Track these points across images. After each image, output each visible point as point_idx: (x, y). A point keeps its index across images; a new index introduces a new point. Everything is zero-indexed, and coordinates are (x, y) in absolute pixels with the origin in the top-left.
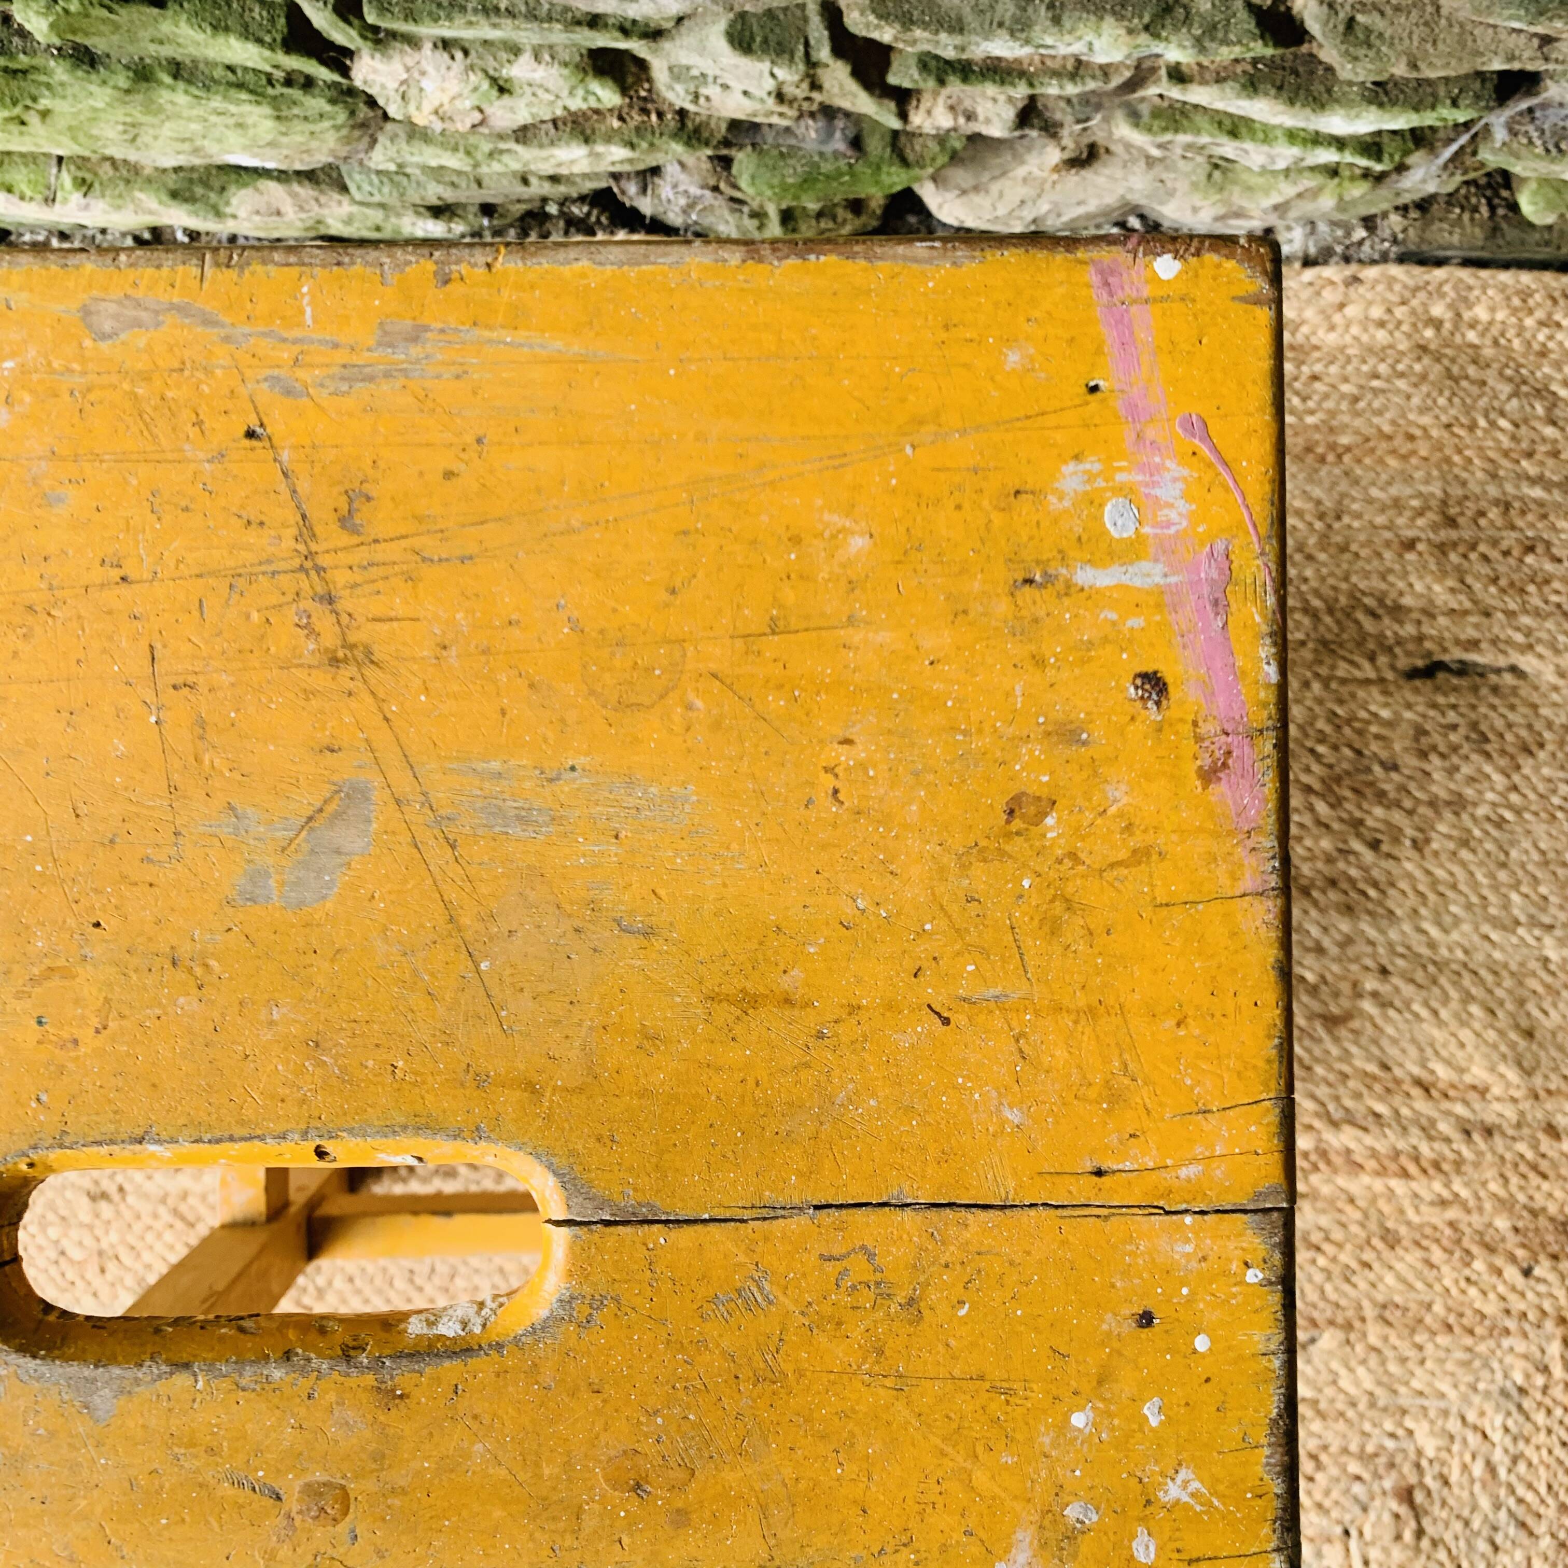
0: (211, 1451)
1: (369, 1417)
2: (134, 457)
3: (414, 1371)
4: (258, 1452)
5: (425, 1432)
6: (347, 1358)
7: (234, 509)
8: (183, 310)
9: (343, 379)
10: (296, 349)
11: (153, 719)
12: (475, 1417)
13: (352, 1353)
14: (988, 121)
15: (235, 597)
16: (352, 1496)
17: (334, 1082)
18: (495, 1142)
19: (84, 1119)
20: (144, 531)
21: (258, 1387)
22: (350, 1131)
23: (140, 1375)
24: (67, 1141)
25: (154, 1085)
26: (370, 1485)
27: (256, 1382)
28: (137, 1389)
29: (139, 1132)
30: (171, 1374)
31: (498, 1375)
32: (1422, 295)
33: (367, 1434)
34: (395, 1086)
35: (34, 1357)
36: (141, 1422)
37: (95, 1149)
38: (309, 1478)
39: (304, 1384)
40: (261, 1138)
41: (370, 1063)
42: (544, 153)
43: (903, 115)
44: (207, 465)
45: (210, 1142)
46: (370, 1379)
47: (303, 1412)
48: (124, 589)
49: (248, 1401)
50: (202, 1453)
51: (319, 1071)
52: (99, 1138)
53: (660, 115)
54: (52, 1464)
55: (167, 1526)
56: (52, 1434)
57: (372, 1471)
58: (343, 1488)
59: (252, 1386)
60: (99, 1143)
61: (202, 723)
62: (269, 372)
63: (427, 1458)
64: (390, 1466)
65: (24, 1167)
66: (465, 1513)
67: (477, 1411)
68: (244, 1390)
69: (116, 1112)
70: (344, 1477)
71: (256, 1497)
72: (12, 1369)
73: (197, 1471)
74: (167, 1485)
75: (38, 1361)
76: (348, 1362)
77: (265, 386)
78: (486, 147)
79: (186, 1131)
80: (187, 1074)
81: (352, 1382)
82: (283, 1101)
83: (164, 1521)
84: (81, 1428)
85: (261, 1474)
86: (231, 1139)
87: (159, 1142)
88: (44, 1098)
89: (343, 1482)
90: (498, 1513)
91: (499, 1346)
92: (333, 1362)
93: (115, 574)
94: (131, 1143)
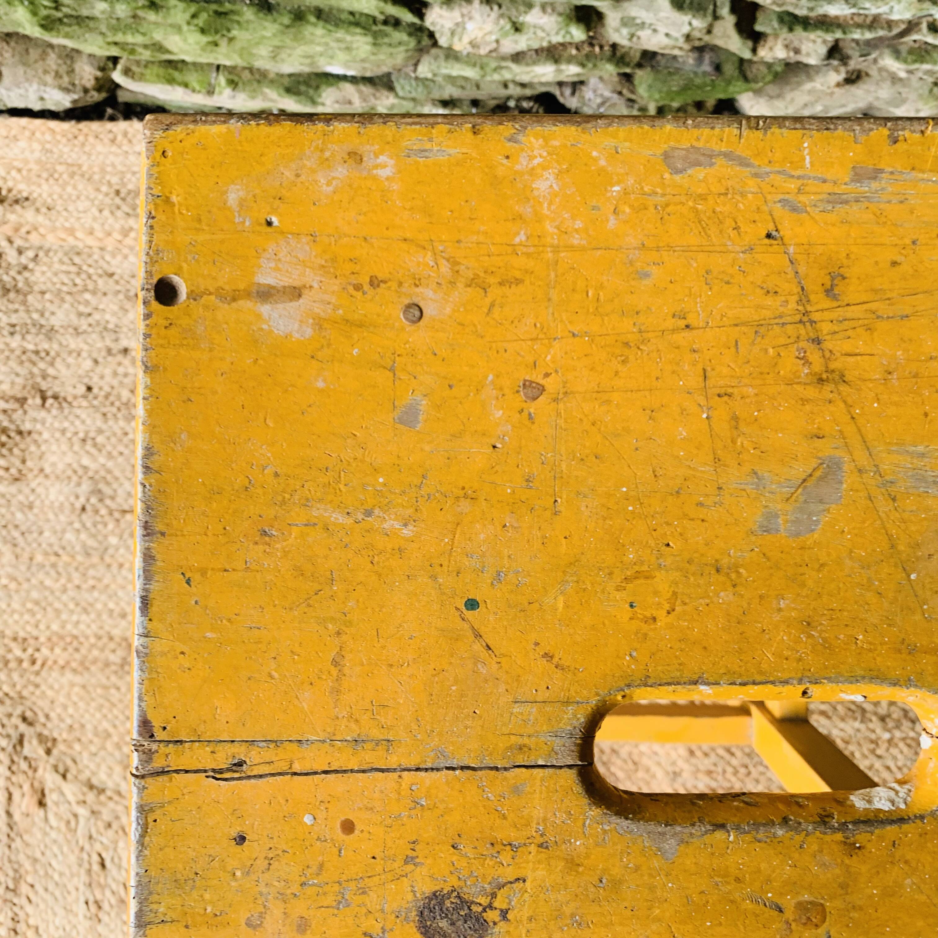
0: (738, 880)
1: (839, 861)
2: (694, 249)
3: (868, 832)
4: (769, 880)
5: (874, 871)
6: (825, 823)
7: (759, 283)
8: (727, 156)
9: (829, 202)
10: (800, 182)
11: (705, 416)
12: (906, 862)
13: (827, 819)
14: (808, 55)
15: (759, 339)
16: (828, 910)
17: (819, 647)
18: (921, 688)
19: (660, 668)
20: (701, 296)
21: (768, 840)
22: (829, 679)
23: (693, 831)
24: (650, 682)
25: (705, 648)
26: (838, 903)
27: (767, 837)
28: (692, 840)
29: (695, 677)
30: (714, 831)
31: (921, 835)
33: (837, 871)
34: (858, 651)
35: (627, 818)
36: (694, 861)
37: (666, 687)
38: (801, 899)
39: (798, 838)
40: (773, 683)
41: (842, 636)
42: (528, 69)
43: (754, 51)
44: (741, 255)
45: (740, 684)
46: (839, 836)
47: (796, 856)
48: (686, 334)
49: (761, 848)
50: (733, 881)
51: (810, 641)
52: (670, 680)
53: (601, 47)
54: (637, 886)
55: (709, 927)
56: (637, 868)
57: (841, 895)
58: (822, 905)
59: (765, 839)
60: (669, 684)
61: (735, 418)
62: (782, 197)
63: (875, 888)
64: (852, 892)
65: (619, 698)
66: (899, 922)
67: (908, 857)
68: (759, 841)
69: (680, 664)
70: (823, 898)
71: (767, 910)
72: (613, 826)
73: (730, 892)
74: (711, 901)
75: (629, 822)
76: (825, 825)
77: (779, 205)
78: (493, 64)
79: (725, 678)
80: (726, 642)
81: (828, 838)
82: (787, 659)
83: (709, 924)
84: (656, 863)
85: (770, 895)
86: (754, 683)
87: (708, 684)
88: (634, 654)
89: (822, 901)
90: (920, 923)
91: (922, 817)
92: (816, 825)
93: (682, 323)
94: (690, 684)
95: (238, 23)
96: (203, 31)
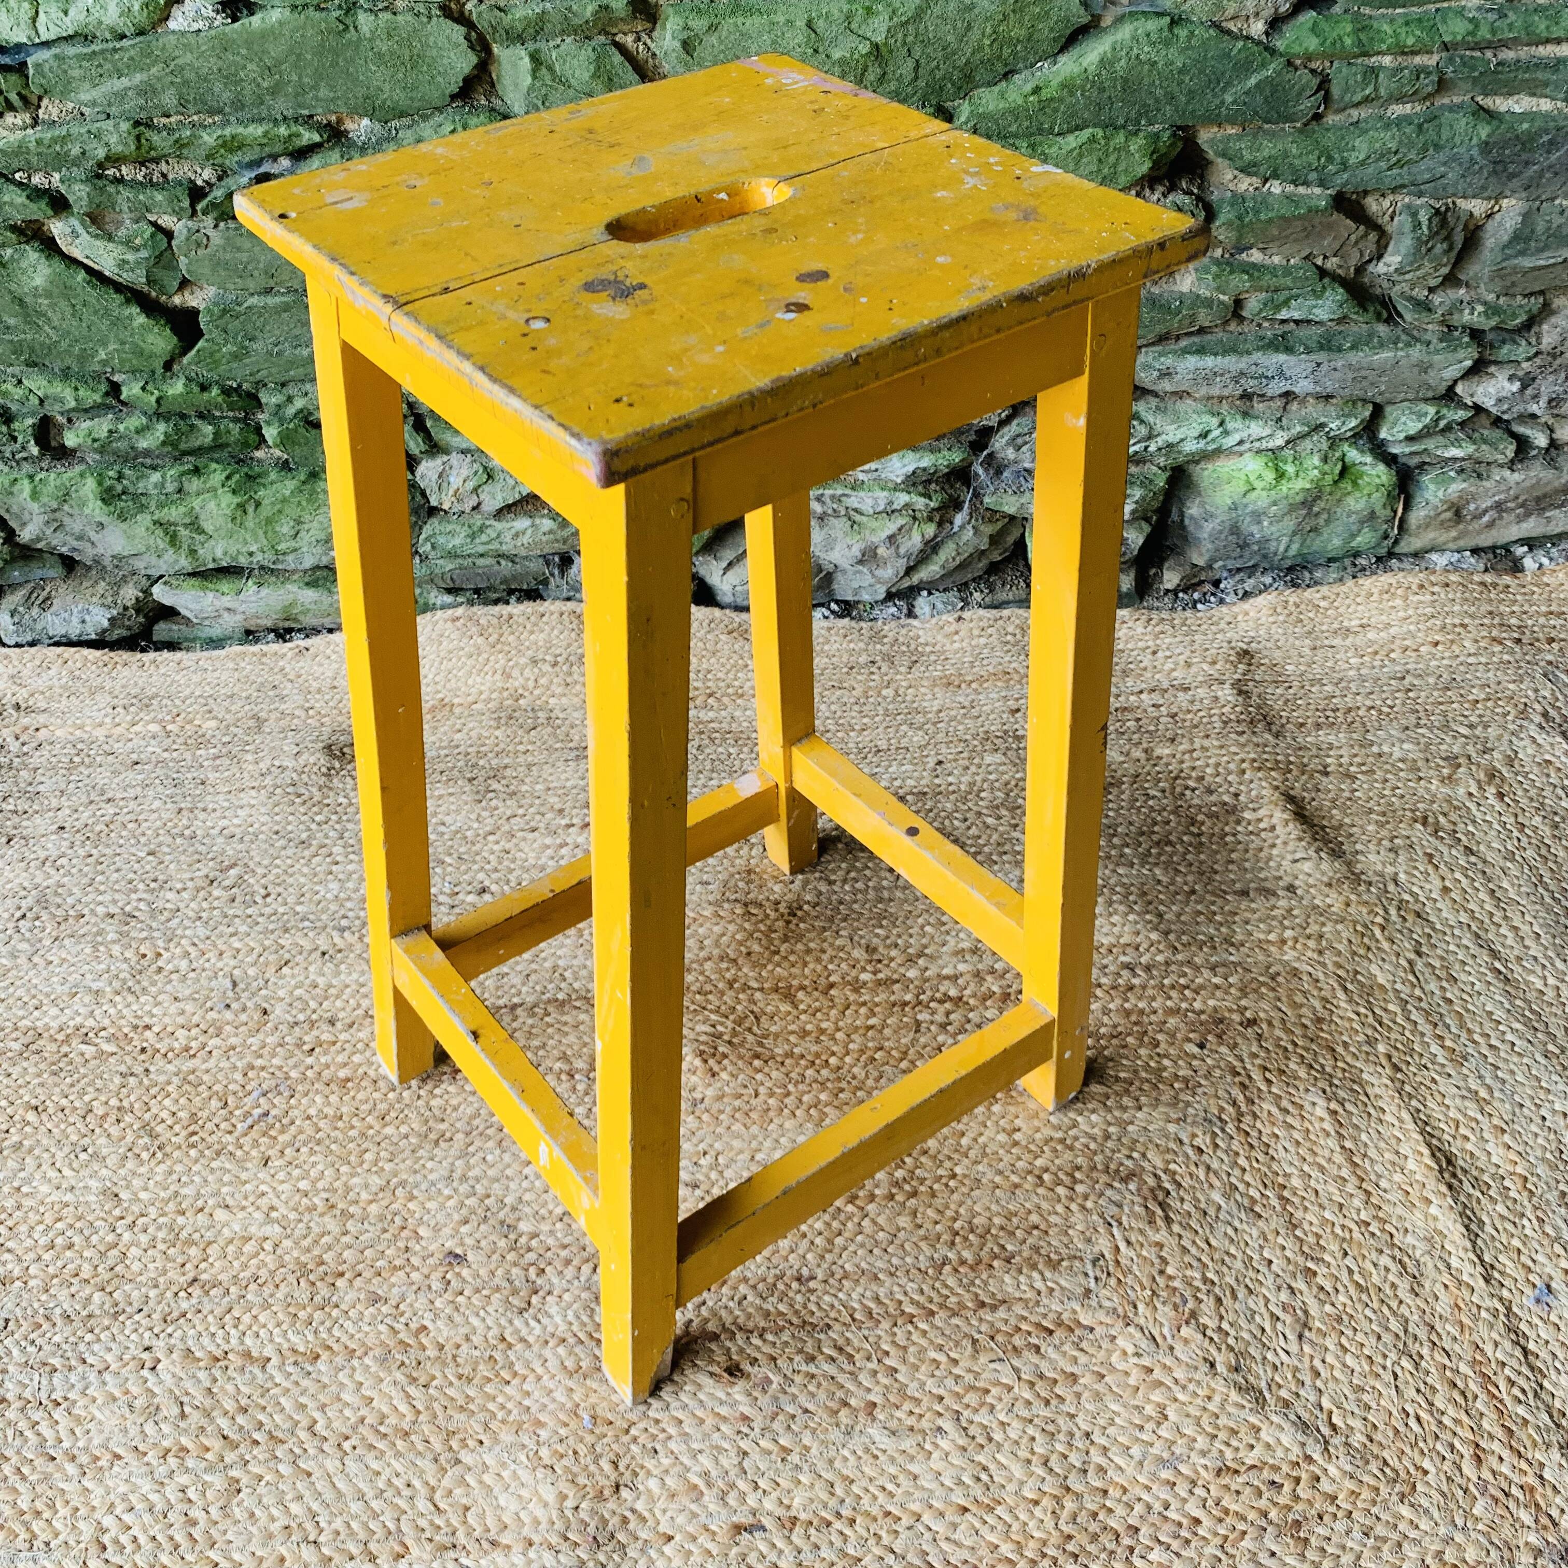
32: (1001, 622)
42: (509, 525)
78: (479, 523)
95: (264, 485)
96: (234, 492)
